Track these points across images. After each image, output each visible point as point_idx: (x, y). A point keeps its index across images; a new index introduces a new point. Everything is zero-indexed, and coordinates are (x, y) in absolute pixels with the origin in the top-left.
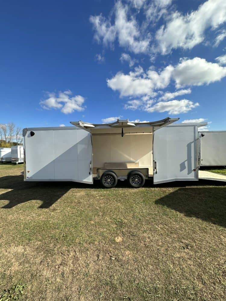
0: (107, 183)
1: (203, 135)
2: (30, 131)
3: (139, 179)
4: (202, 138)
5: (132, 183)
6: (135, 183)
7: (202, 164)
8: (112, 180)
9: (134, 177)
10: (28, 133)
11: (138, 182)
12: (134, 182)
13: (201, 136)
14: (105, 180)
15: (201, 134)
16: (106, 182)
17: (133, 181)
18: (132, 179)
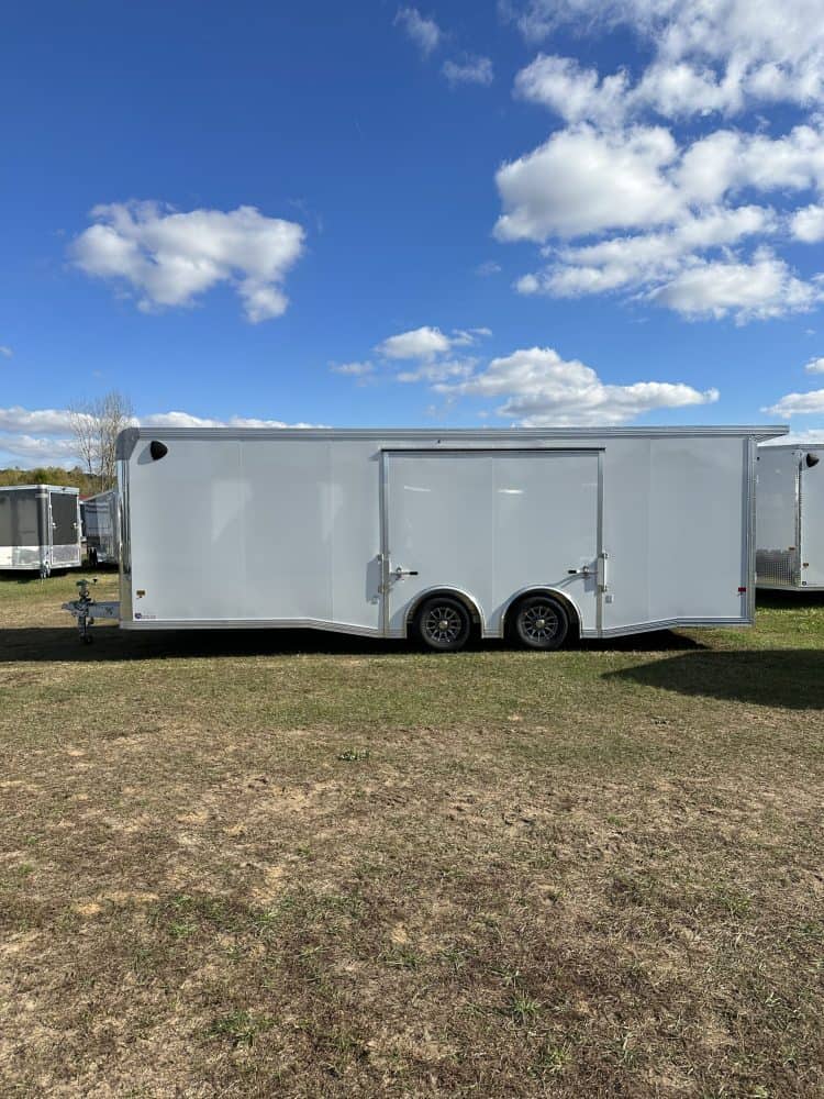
0: (437, 635)
1: (811, 462)
2: (150, 442)
3: (551, 621)
4: (807, 472)
5: (526, 634)
6: (536, 635)
7: (804, 583)
8: (455, 624)
9: (531, 614)
10: (142, 446)
11: (547, 632)
12: (530, 632)
13: (804, 463)
14: (431, 625)
15: (804, 454)
16: (433, 631)
17: (527, 626)
18: (527, 619)
